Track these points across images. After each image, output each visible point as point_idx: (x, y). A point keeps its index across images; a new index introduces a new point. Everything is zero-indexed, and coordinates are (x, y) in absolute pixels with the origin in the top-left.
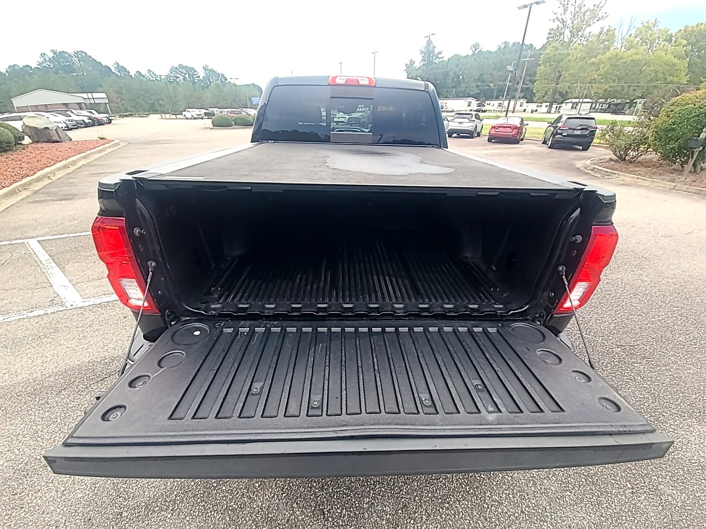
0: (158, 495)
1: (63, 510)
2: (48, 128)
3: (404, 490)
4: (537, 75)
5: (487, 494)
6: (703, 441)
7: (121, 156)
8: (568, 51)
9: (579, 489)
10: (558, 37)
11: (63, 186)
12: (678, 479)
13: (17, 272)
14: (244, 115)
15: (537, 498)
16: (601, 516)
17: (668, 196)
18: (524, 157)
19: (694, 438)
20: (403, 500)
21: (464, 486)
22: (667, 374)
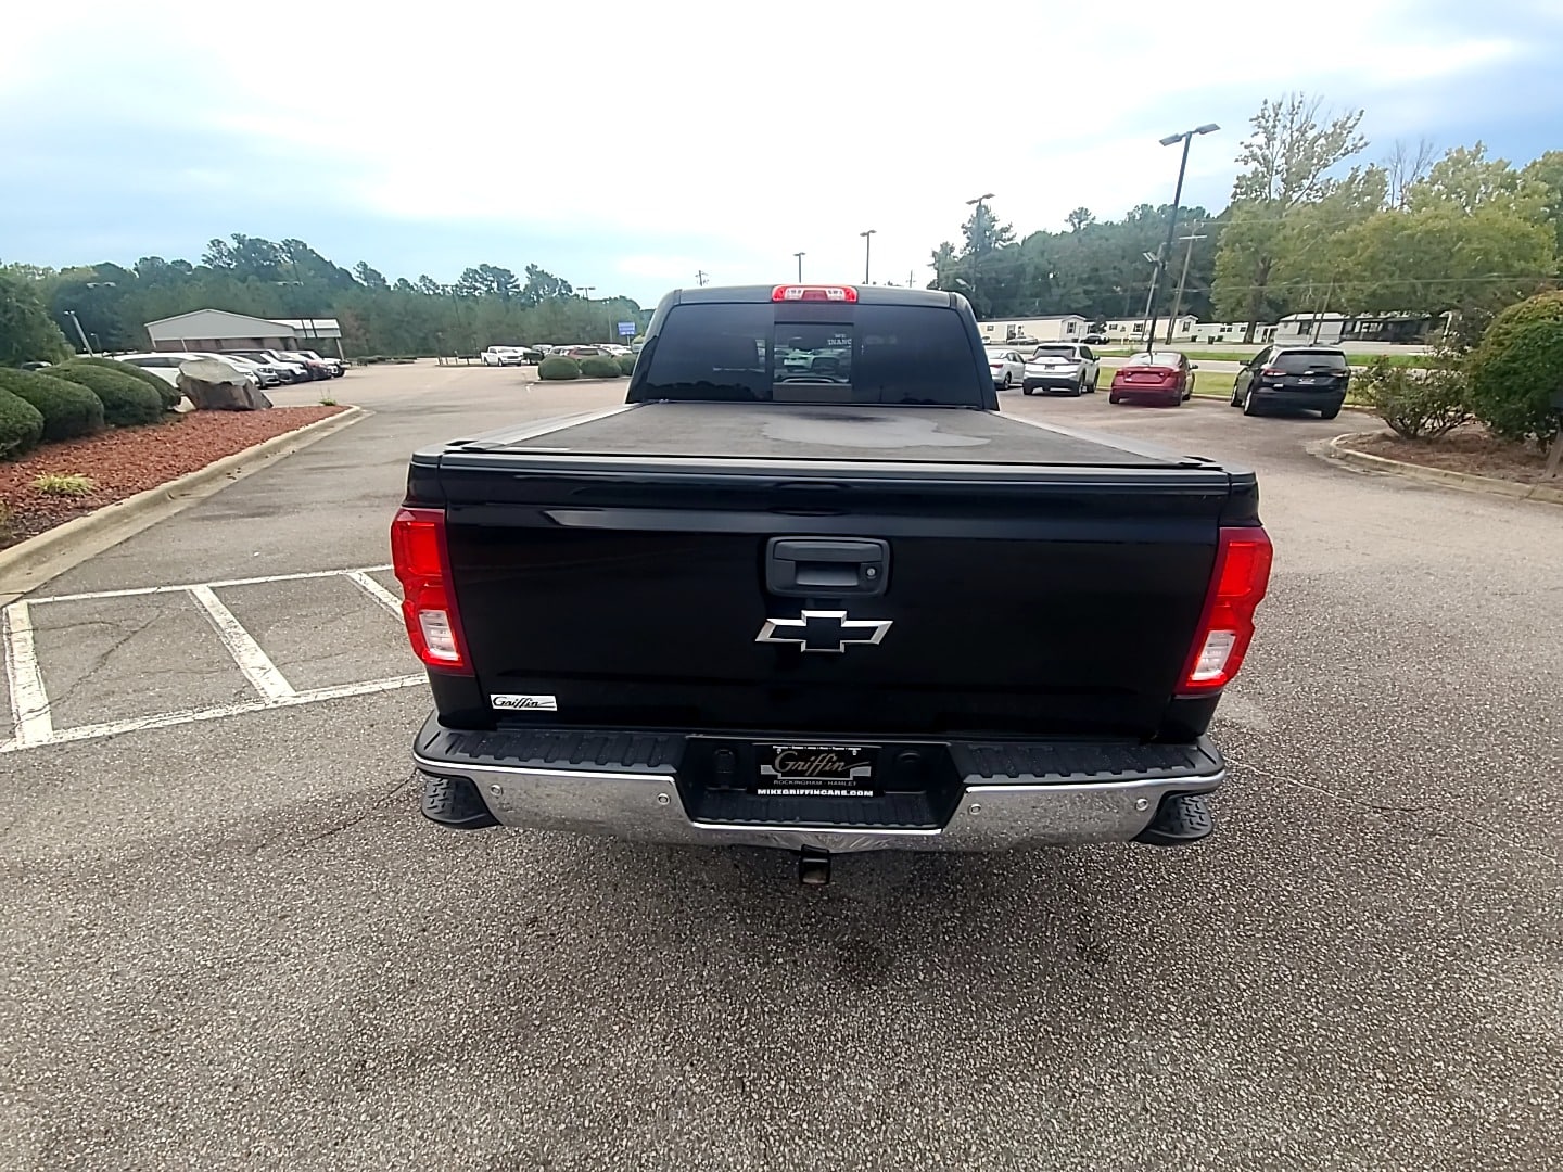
0: (432, 1034)
1: (252, 1057)
2: (229, 383)
3: (904, 1055)
4: (1217, 268)
5: (1072, 1073)
6: (1553, 998)
7: (364, 435)
8: (1283, 220)
9: (1269, 1075)
10: (1256, 191)
11: (254, 492)
12: (1491, 1069)
13: (173, 642)
14: (602, 357)
15: (1178, 1087)
16: (1316, 1128)
17: (1514, 512)
18: (1187, 434)
19: (1533, 992)
20: (900, 1072)
21: (1025, 1055)
22: (1481, 866)
